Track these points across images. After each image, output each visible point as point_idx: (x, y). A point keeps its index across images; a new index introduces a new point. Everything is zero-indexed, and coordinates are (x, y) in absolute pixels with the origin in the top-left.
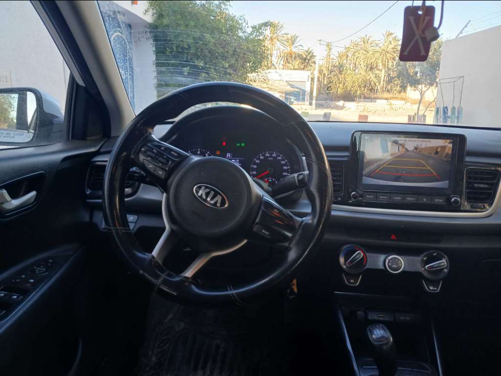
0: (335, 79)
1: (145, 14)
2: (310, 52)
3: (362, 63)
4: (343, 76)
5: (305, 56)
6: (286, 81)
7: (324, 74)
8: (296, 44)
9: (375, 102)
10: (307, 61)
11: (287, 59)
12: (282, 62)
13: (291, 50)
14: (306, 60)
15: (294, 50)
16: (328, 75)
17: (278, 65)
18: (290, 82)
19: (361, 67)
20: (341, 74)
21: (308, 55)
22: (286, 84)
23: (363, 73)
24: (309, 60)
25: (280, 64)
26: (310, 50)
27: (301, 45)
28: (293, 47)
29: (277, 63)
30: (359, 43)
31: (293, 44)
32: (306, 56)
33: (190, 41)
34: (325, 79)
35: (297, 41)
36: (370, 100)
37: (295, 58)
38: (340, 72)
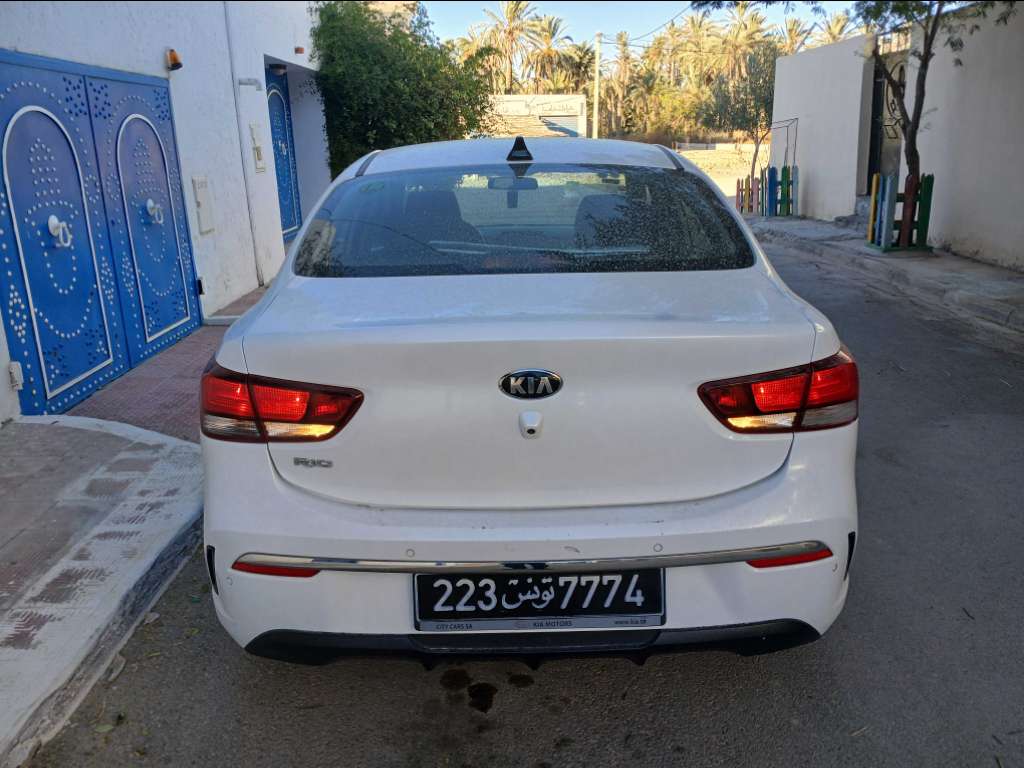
0: (639, 105)
1: (310, 61)
2: (588, 50)
3: (691, 70)
4: (653, 96)
5: (577, 59)
6: (540, 117)
7: (617, 97)
8: (559, 35)
9: (714, 148)
10: (583, 69)
11: (543, 67)
12: (533, 75)
13: (549, 48)
14: (579, 68)
15: (555, 48)
16: (624, 97)
17: (525, 78)
18: (547, 119)
19: (690, 79)
20: (650, 94)
21: (584, 56)
22: (539, 122)
23: (694, 90)
24: (586, 67)
25: (528, 76)
26: (587, 47)
27: (567, 37)
28: (553, 40)
29: (523, 76)
30: (684, 29)
31: (554, 34)
32: (581, 58)
33: (378, 95)
34: (619, 105)
35: (559, 30)
36: (705, 145)
37: (559, 64)
38: (649, 90)
